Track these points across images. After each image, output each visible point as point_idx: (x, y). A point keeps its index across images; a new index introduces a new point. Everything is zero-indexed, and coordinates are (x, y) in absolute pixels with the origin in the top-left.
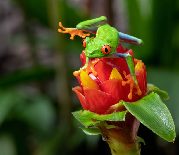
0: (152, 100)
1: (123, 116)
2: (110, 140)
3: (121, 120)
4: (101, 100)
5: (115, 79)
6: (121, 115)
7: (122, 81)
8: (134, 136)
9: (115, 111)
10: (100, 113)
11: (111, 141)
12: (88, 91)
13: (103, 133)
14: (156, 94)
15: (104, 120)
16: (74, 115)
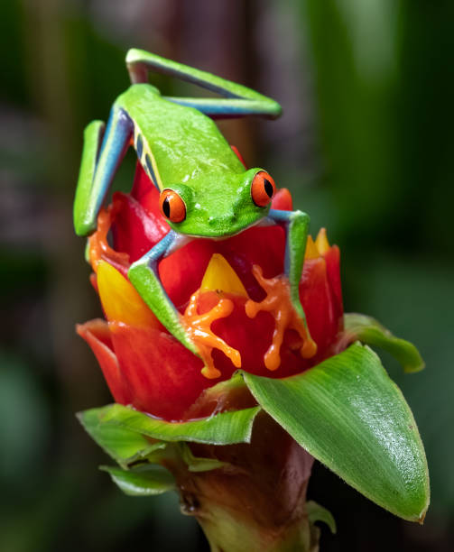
0: (353, 370)
1: (244, 426)
2: (207, 511)
3: (238, 441)
4: (169, 368)
5: (217, 291)
6: (237, 423)
7: (246, 301)
8: (293, 500)
9: (220, 409)
10: (168, 416)
11: (208, 516)
12: (123, 335)
13: (183, 488)
14: (366, 350)
15: (180, 438)
16: (83, 423)
